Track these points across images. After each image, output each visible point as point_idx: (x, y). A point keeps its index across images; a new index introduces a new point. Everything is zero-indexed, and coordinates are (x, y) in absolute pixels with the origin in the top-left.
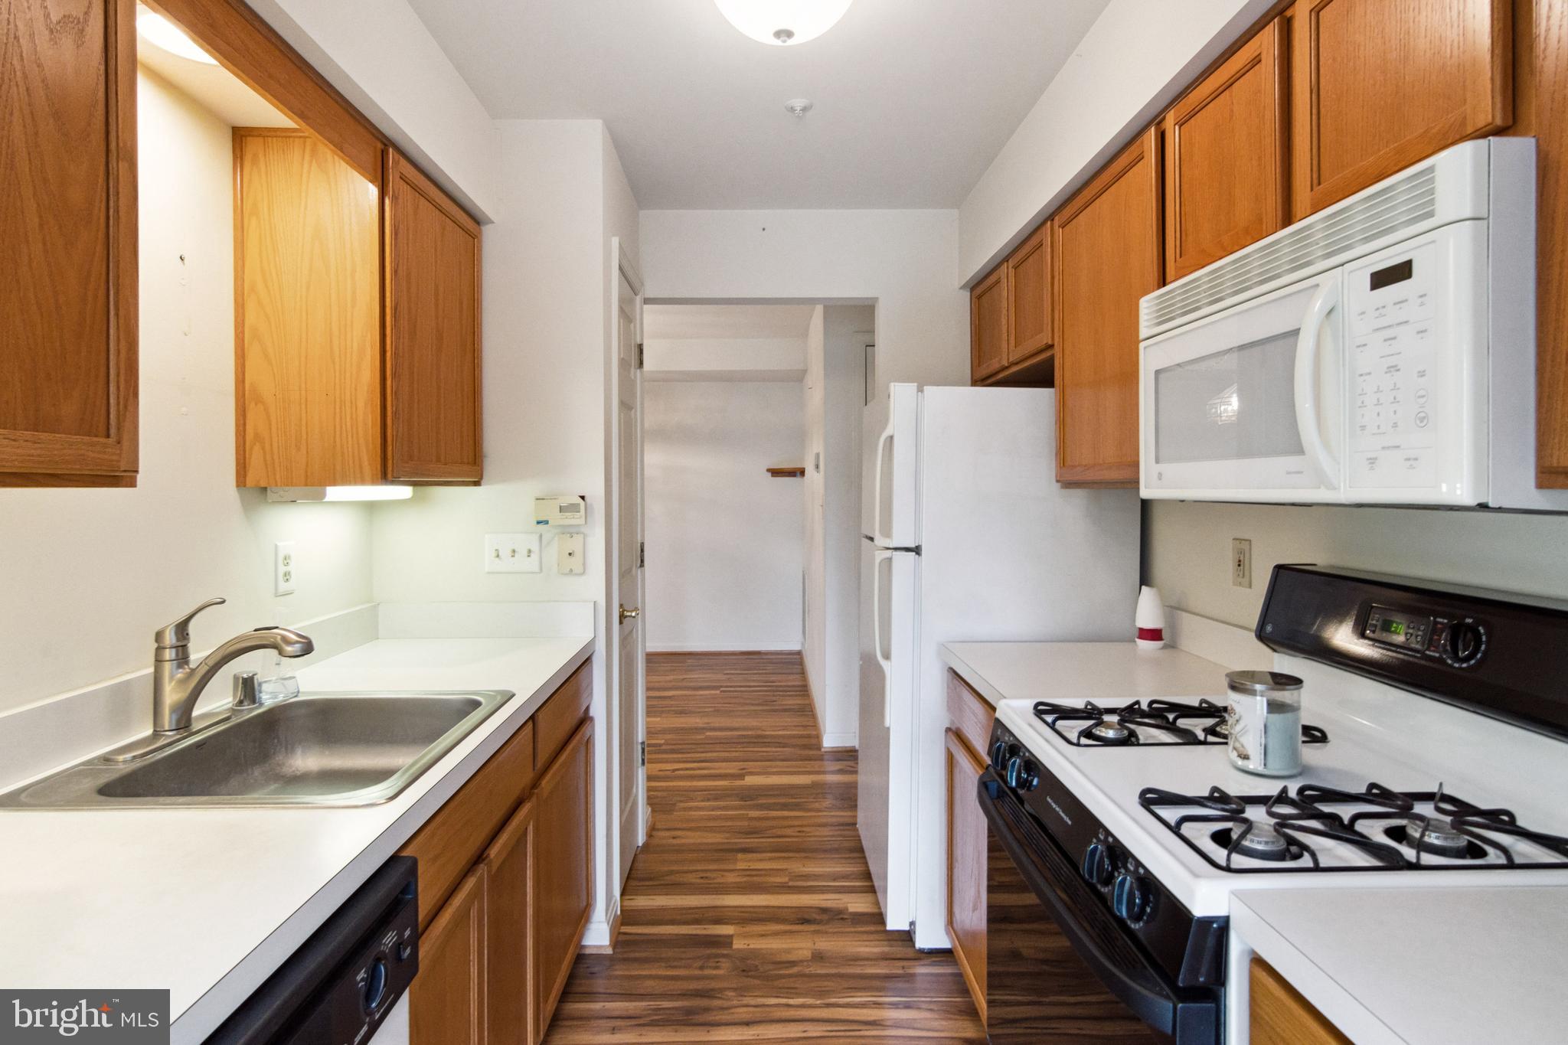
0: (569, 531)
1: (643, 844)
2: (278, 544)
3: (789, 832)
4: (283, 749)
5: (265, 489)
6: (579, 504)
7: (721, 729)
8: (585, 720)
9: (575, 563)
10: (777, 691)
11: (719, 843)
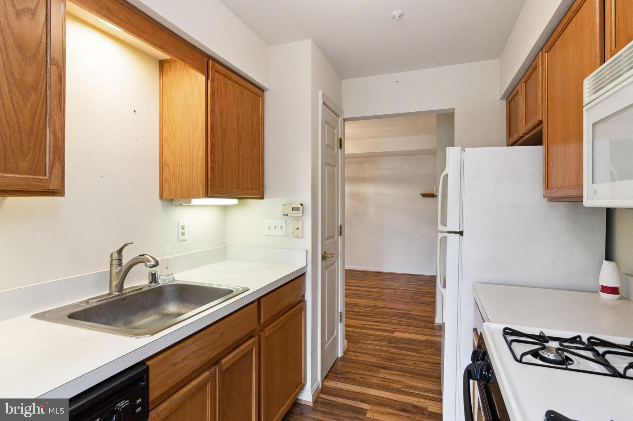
0: (297, 219)
1: (341, 357)
2: (179, 221)
3: (408, 362)
4: (166, 303)
5: (172, 199)
6: (300, 207)
7: (390, 309)
8: (302, 301)
9: (299, 233)
10: (420, 294)
11: (375, 363)
